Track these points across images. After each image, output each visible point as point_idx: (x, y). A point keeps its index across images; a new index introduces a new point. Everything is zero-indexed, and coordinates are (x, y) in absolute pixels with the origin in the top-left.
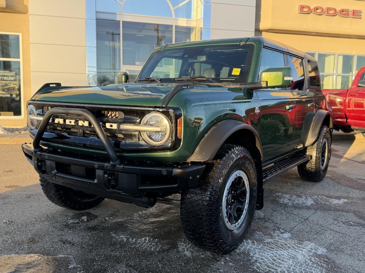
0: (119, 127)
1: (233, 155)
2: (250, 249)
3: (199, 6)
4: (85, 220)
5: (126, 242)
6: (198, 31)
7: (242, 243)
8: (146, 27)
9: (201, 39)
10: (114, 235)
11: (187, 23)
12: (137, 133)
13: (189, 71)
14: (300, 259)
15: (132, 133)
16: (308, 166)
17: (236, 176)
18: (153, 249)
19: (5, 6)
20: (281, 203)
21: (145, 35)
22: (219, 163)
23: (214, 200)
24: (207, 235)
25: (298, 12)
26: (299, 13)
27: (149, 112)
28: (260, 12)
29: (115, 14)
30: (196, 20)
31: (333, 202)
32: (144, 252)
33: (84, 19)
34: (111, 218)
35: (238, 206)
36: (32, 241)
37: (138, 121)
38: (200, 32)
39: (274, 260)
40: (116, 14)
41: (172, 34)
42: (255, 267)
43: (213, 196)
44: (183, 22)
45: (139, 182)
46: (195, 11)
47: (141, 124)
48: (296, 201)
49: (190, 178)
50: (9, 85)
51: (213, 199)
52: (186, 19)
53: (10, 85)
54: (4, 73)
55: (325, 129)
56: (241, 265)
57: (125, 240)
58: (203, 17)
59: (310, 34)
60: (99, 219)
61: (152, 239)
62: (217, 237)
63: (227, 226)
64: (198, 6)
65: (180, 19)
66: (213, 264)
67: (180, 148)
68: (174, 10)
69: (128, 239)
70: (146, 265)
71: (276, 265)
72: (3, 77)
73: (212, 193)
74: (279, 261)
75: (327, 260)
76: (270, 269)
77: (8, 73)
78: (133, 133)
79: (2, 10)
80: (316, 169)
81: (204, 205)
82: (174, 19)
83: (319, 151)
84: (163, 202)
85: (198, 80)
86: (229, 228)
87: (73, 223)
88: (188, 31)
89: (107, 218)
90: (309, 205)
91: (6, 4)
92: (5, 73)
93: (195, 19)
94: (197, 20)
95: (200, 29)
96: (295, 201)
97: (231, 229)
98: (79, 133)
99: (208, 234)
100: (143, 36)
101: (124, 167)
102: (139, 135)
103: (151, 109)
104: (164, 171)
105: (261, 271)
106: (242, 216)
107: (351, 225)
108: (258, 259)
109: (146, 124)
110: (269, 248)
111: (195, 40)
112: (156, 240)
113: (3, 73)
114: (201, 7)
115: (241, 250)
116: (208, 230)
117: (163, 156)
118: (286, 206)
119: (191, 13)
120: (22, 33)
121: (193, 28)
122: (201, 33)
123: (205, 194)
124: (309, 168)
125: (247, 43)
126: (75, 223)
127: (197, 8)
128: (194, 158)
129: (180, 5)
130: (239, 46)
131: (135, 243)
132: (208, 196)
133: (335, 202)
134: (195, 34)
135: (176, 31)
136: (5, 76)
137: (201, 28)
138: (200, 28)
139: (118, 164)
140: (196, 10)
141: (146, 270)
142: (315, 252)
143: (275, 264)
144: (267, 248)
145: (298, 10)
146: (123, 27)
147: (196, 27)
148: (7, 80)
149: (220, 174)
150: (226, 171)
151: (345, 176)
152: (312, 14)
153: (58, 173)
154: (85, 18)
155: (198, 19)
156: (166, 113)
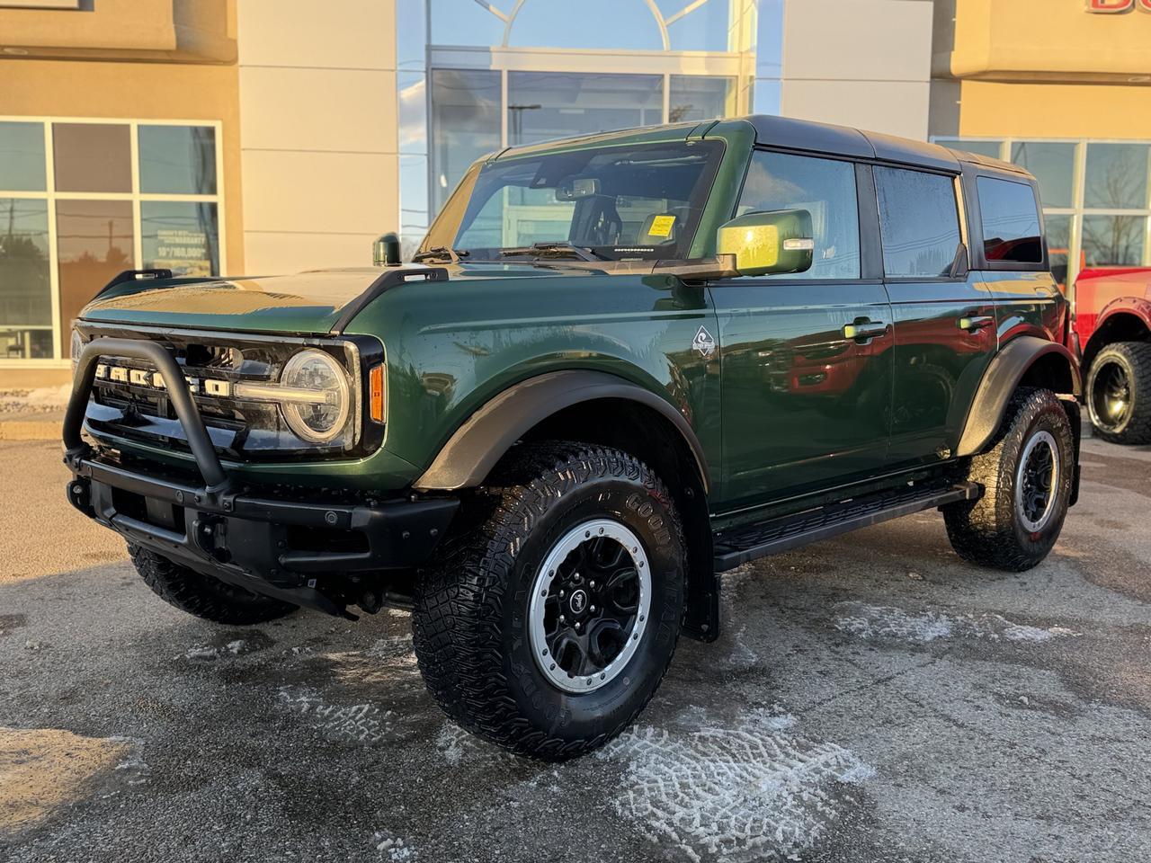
0: (232, 390)
1: (568, 473)
2: (639, 753)
3: (747, 10)
4: (235, 651)
5: (304, 714)
6: (745, 89)
7: (623, 734)
8: (583, 87)
9: (750, 112)
10: (285, 694)
11: (708, 67)
12: (271, 408)
13: (600, 224)
14: (764, 788)
15: (260, 408)
16: (975, 516)
17: (587, 536)
18: (362, 737)
19: (172, 45)
20: (840, 628)
21: (586, 109)
22: (516, 498)
23: (490, 600)
24: (472, 699)
25: (1086, 8)
26: (1088, 12)
27: (298, 349)
28: (954, 17)
29: (487, 50)
30: (739, 55)
31: (1015, 635)
32: (335, 744)
33: (392, 71)
34: (308, 649)
35: (610, 626)
36: (69, 697)
37: (274, 374)
38: (748, 89)
39: (684, 786)
40: (489, 51)
41: (661, 101)
42: (618, 803)
43: (486, 589)
44: (695, 64)
45: (280, 543)
46: (737, 26)
47: (282, 383)
48: (891, 625)
49: (404, 535)
50: (188, 271)
51: (487, 597)
52: (705, 54)
53: (191, 273)
54: (174, 235)
55: (1038, 400)
56: (582, 794)
57: (306, 707)
58: (755, 43)
59: (1130, 80)
60: (274, 651)
61: (377, 710)
62: (502, 707)
63: (553, 680)
64: (744, 10)
65: (686, 53)
66: (504, 787)
67: (380, 449)
68: (667, 26)
69: (313, 707)
70: (318, 777)
71: (682, 800)
72: (173, 249)
73: (484, 580)
74: (697, 789)
75: (852, 799)
76: (655, 810)
77: (187, 236)
78: (264, 408)
79: (168, 58)
80: (999, 528)
81: (460, 616)
82: (668, 54)
83: (1006, 472)
84: (399, 605)
85: (555, 253)
86: (561, 686)
87: (200, 657)
88: (717, 88)
89: (295, 650)
90: (928, 639)
91: (178, 39)
92: (178, 236)
93: (736, 50)
94: (741, 53)
95: (748, 83)
96: (889, 627)
97: (568, 689)
98: (159, 408)
99: (476, 697)
100: (582, 112)
101: (237, 500)
102: (277, 413)
103: (301, 341)
104: (331, 514)
105: (627, 813)
106: (621, 654)
107: (1021, 706)
108: (640, 782)
109: (296, 384)
110: (694, 754)
111: (736, 114)
112: (389, 712)
113: (171, 236)
114: (752, 14)
115: (612, 754)
116: (472, 685)
117: (337, 473)
118: (849, 637)
119: (727, 32)
120: (222, 120)
121: (731, 81)
122: (751, 94)
123: (465, 583)
124: (977, 524)
125: (706, 138)
126: (205, 658)
127: (742, 14)
128: (430, 480)
129: (687, 10)
130: (682, 148)
131: (326, 719)
132: (473, 588)
133: (1021, 636)
134: (736, 97)
135: (671, 92)
136: (176, 245)
137: (751, 78)
138: (748, 78)
139: (223, 493)
140: (738, 24)
141: (310, 787)
142: (833, 776)
143: (680, 798)
144: (691, 752)
145: (1086, 4)
146: (510, 89)
147: (737, 77)
148: (181, 258)
149: (515, 527)
150: (538, 521)
151: (1128, 555)
152: (1135, 11)
153: (118, 515)
154: (393, 68)
155: (743, 50)
156: (339, 354)
